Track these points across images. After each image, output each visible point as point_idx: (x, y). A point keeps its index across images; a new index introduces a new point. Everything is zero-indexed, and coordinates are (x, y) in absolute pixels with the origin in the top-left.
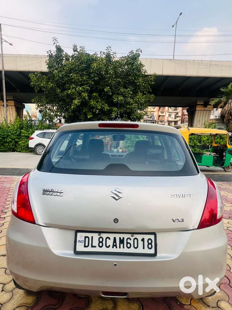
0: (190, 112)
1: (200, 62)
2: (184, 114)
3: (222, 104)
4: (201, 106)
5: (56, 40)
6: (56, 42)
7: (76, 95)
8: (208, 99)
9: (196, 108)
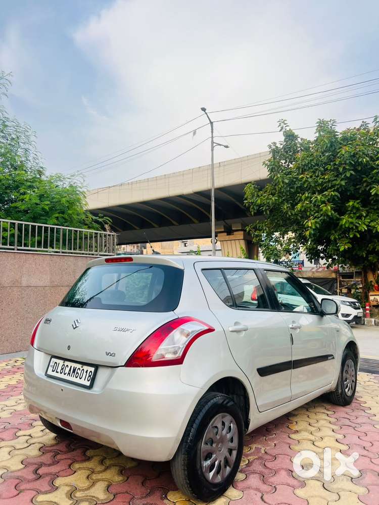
5: (285, 122)
6: (284, 126)
7: (312, 211)
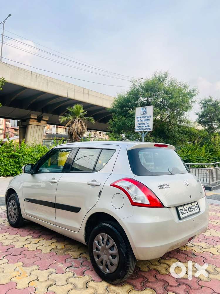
0: (22, 126)
1: (38, 75)
2: (8, 127)
3: (69, 123)
4: (34, 120)
8: (42, 114)
9: (29, 122)
